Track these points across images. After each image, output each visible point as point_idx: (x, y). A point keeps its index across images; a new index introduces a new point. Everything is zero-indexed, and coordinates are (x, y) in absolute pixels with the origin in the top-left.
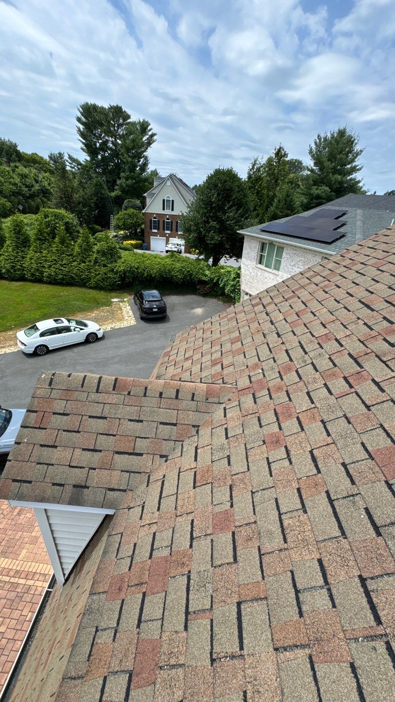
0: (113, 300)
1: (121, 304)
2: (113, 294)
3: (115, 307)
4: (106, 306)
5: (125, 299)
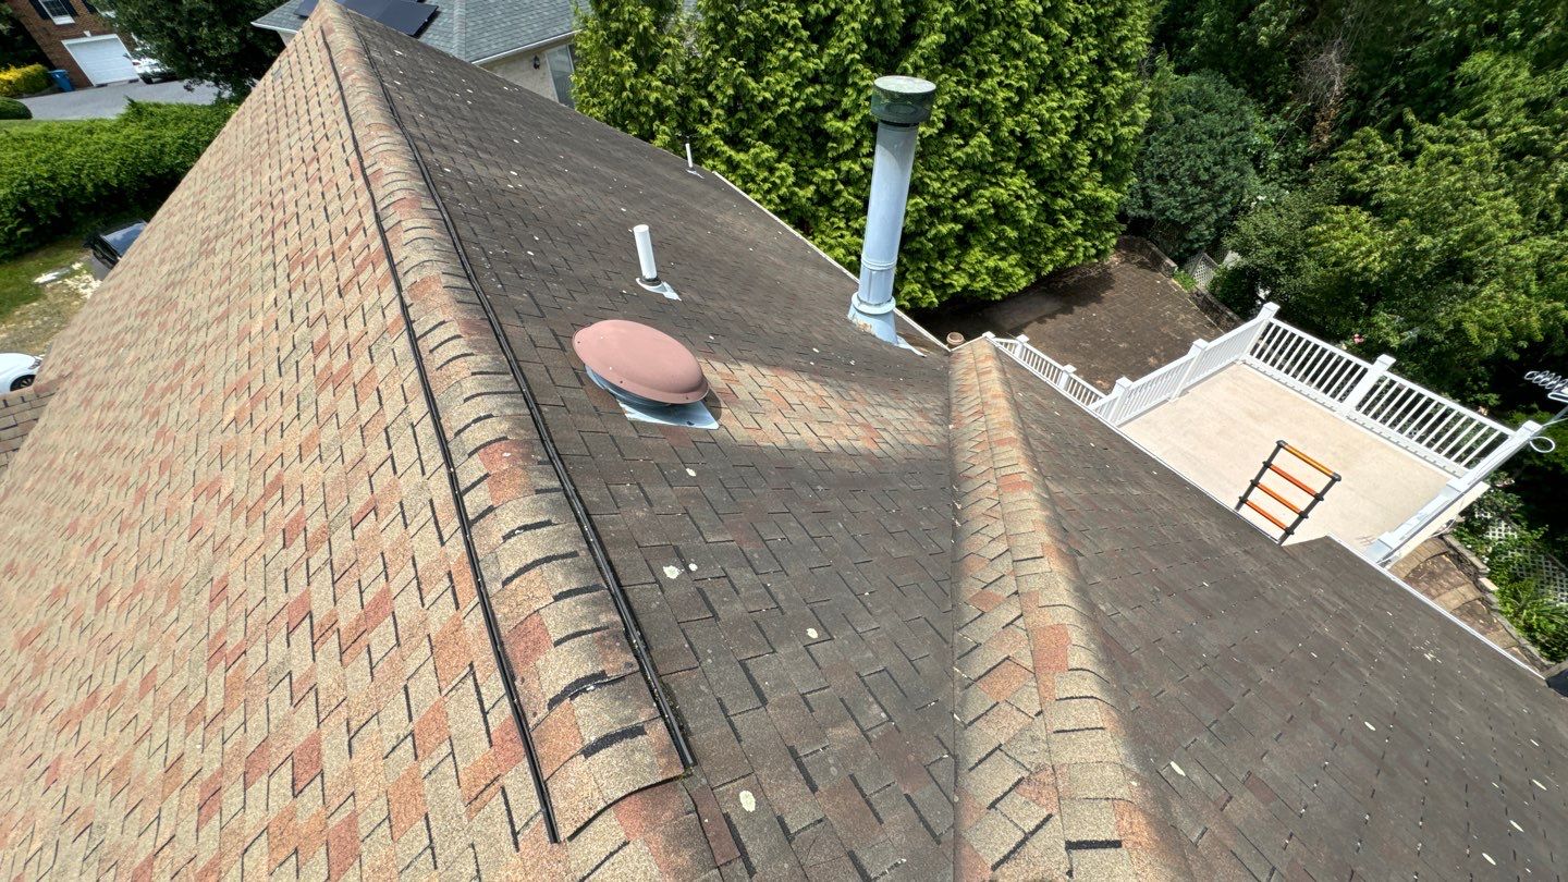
0: (41, 280)
1: (68, 281)
2: (30, 264)
3: (56, 295)
4: (28, 300)
5: (76, 266)
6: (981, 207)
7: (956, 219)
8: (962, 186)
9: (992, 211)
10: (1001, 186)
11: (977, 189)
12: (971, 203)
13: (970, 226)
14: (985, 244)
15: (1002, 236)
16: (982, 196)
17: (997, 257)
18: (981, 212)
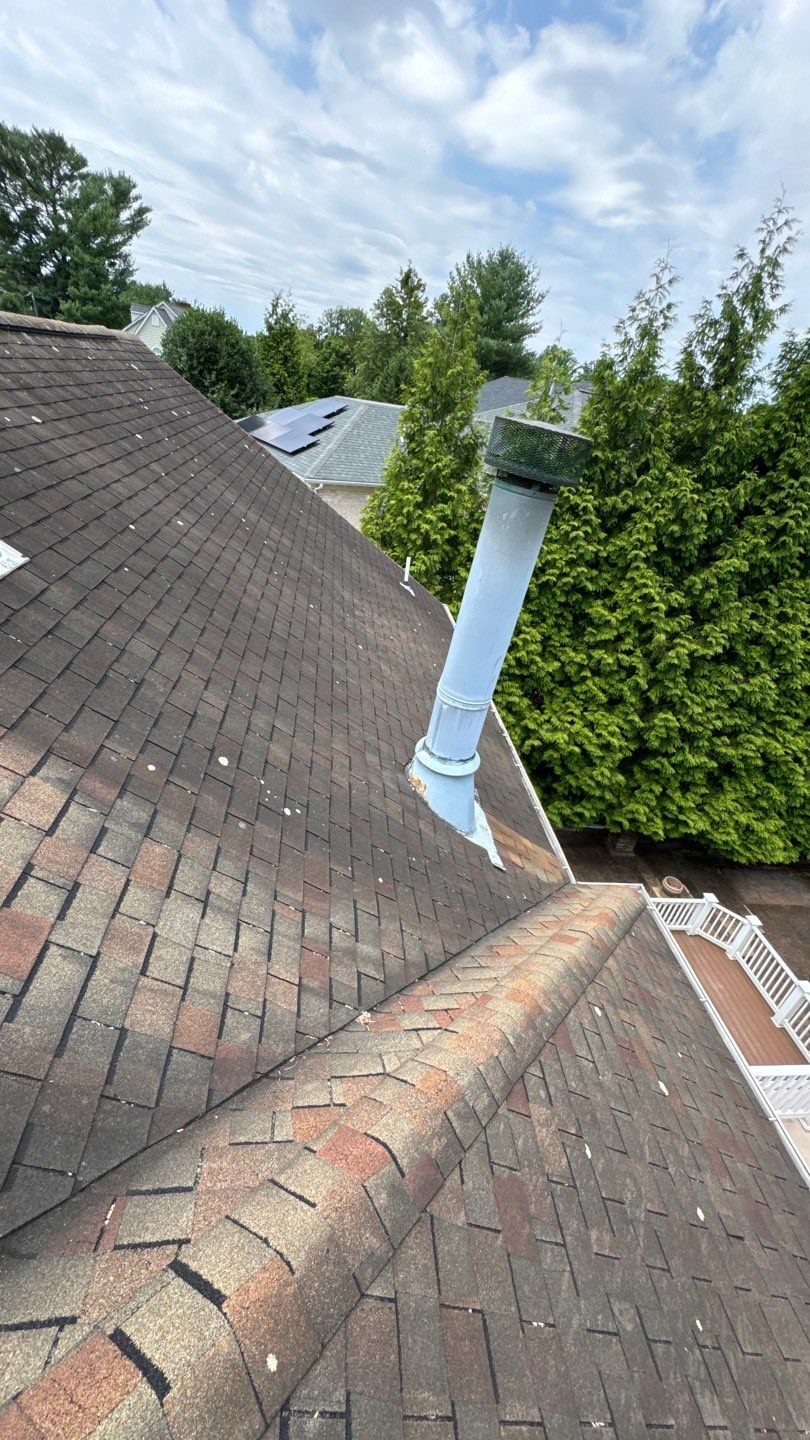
6: (745, 752)
7: (712, 754)
8: (731, 722)
9: (760, 763)
10: (778, 741)
11: (747, 732)
12: (736, 745)
13: (728, 769)
14: (741, 795)
15: (764, 794)
16: (749, 741)
17: (752, 815)
18: (744, 758)
